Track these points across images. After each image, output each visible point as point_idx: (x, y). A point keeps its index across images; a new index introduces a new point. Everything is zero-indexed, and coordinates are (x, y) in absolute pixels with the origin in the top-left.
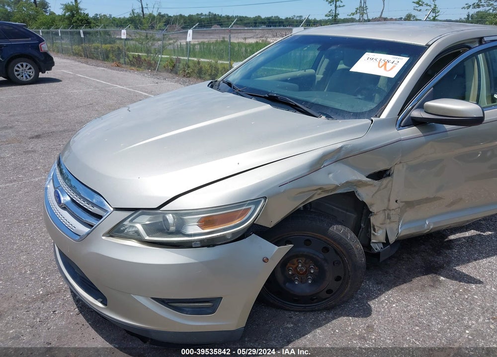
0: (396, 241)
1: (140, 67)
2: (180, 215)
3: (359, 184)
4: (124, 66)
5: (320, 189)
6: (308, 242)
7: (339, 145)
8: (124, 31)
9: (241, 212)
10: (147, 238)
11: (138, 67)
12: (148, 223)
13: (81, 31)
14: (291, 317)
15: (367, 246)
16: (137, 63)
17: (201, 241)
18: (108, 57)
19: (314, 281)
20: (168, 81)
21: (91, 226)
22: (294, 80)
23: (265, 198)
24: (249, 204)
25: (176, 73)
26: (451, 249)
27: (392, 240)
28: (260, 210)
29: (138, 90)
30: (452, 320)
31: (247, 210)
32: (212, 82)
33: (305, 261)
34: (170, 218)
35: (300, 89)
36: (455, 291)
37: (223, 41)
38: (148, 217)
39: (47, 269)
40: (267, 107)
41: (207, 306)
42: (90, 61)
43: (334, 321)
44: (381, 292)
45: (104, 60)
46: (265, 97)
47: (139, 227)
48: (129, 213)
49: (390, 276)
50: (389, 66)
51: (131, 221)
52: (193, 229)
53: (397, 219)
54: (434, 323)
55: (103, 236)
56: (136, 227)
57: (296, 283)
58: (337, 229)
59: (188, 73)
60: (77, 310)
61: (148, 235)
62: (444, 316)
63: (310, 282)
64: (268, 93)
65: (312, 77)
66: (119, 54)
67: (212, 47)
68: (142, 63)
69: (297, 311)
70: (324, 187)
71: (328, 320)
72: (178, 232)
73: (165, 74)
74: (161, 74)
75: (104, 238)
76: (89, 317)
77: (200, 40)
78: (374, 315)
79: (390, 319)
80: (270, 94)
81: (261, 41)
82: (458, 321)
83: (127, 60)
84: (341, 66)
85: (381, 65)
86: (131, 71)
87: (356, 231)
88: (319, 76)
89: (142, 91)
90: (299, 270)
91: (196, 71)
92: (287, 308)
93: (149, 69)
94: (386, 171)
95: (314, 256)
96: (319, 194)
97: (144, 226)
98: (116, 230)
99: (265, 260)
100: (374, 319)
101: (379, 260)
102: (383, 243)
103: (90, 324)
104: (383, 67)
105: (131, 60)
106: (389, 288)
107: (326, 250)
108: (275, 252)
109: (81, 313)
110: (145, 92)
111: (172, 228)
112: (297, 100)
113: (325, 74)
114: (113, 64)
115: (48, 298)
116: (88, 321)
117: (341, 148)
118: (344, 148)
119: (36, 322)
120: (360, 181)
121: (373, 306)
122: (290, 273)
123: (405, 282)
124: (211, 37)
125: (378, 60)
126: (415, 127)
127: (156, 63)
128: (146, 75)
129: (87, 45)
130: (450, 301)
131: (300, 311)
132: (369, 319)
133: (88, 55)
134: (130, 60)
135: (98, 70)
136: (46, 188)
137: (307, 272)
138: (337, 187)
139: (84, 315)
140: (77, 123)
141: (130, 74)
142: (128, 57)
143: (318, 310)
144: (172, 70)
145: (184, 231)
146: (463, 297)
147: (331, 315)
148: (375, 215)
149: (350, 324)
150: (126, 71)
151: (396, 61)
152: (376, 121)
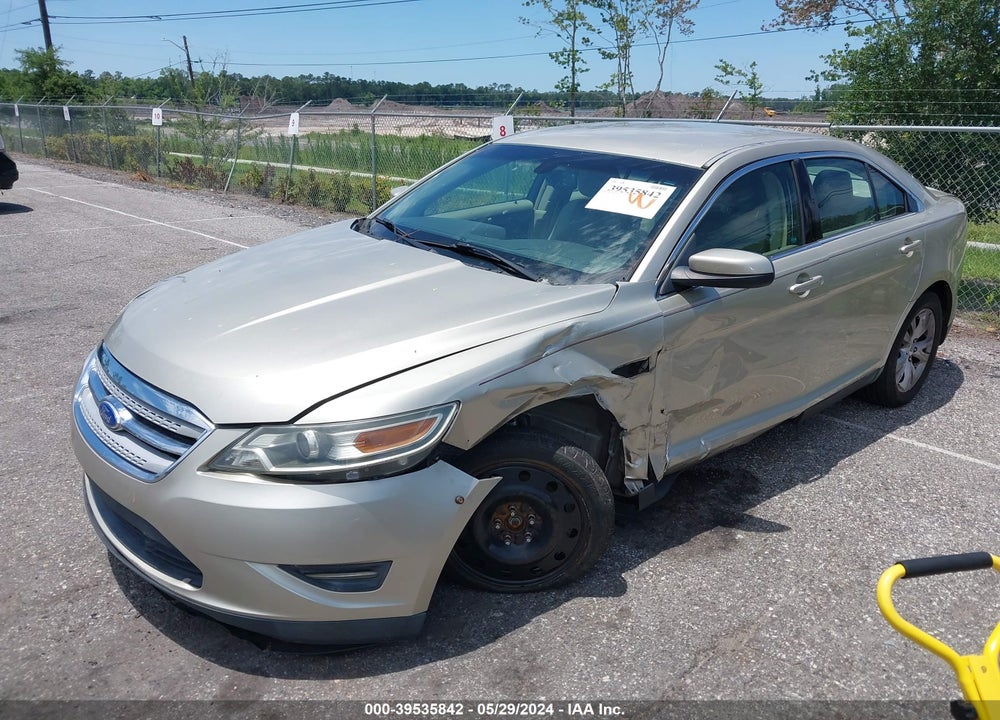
0: (666, 476)
1: (190, 181)
2: (325, 431)
3: (600, 382)
4: (157, 179)
5: (541, 389)
6: (524, 476)
7: (569, 323)
8: (157, 111)
9: (422, 424)
10: (273, 469)
11: (187, 182)
12: (272, 446)
13: (66, 109)
14: (499, 603)
15: (618, 486)
16: (186, 175)
17: (361, 469)
18: (121, 162)
19: (534, 539)
20: (253, 211)
21: (175, 457)
22: (497, 218)
23: (458, 402)
24: (434, 412)
25: (267, 196)
26: (756, 492)
27: (659, 475)
28: (451, 422)
29: (194, 230)
30: (749, 595)
31: (433, 420)
32: (357, 221)
33: (521, 508)
34: (310, 436)
35: (509, 236)
36: (757, 554)
37: (356, 132)
38: (274, 437)
39: (69, 551)
40: (456, 264)
41: (367, 575)
42: (85, 168)
43: (567, 604)
44: (643, 559)
45: (113, 166)
46: (452, 249)
47: (260, 453)
48: (242, 432)
49: (659, 537)
50: (646, 200)
51: (245, 445)
52: (349, 452)
53: (664, 441)
54: (721, 599)
55: (198, 470)
56: (253, 453)
57: (508, 543)
58: (567, 453)
59: (292, 195)
60: (134, 610)
61: (275, 463)
62: (738, 589)
63: (529, 540)
64: (455, 241)
65: (528, 213)
66: (147, 155)
67: (333, 143)
68: (197, 175)
69: (509, 593)
70: (548, 387)
71: (557, 603)
72: (322, 459)
73: (243, 198)
74: (236, 196)
75: (199, 473)
76: (158, 620)
77: (309, 130)
78: (631, 593)
79: (656, 598)
80: (460, 244)
81: (430, 134)
82: (758, 595)
83: (163, 167)
84: (576, 195)
85: (633, 199)
86: (175, 191)
87: (602, 461)
88: (540, 212)
89: (204, 232)
90: (511, 523)
91: (306, 192)
92: (494, 588)
93: (210, 187)
94: (642, 363)
95: (535, 498)
96: (540, 398)
97: (267, 450)
98: (220, 459)
99: (459, 501)
100: (631, 599)
101: (638, 507)
102: (644, 481)
103: (161, 631)
104: (636, 203)
105: (172, 167)
106: (654, 553)
107: (552, 486)
108: (473, 488)
109: (142, 614)
110: (213, 234)
111: (314, 453)
112: (503, 254)
113: (549, 208)
114: (134, 176)
115: (79, 596)
116: (157, 626)
117: (572, 326)
118: (575, 328)
119: (65, 632)
120: (601, 378)
121: (629, 581)
122: (498, 527)
123: (680, 542)
124: (331, 122)
125: (629, 191)
126: (678, 295)
127: (224, 175)
128: (206, 199)
129: (77, 136)
130: (748, 568)
131: (514, 593)
132: (623, 601)
133: (78, 156)
134: (170, 169)
135: (105, 188)
136: (78, 405)
137: (525, 525)
138: (567, 387)
139: (148, 618)
140: (79, 292)
141: (174, 198)
142: (166, 163)
143: (543, 589)
144: (257, 190)
145: (332, 456)
146: (768, 561)
147: (563, 596)
148: (630, 434)
149: (594, 608)
150: (165, 190)
151: (656, 191)
152: (623, 287)
